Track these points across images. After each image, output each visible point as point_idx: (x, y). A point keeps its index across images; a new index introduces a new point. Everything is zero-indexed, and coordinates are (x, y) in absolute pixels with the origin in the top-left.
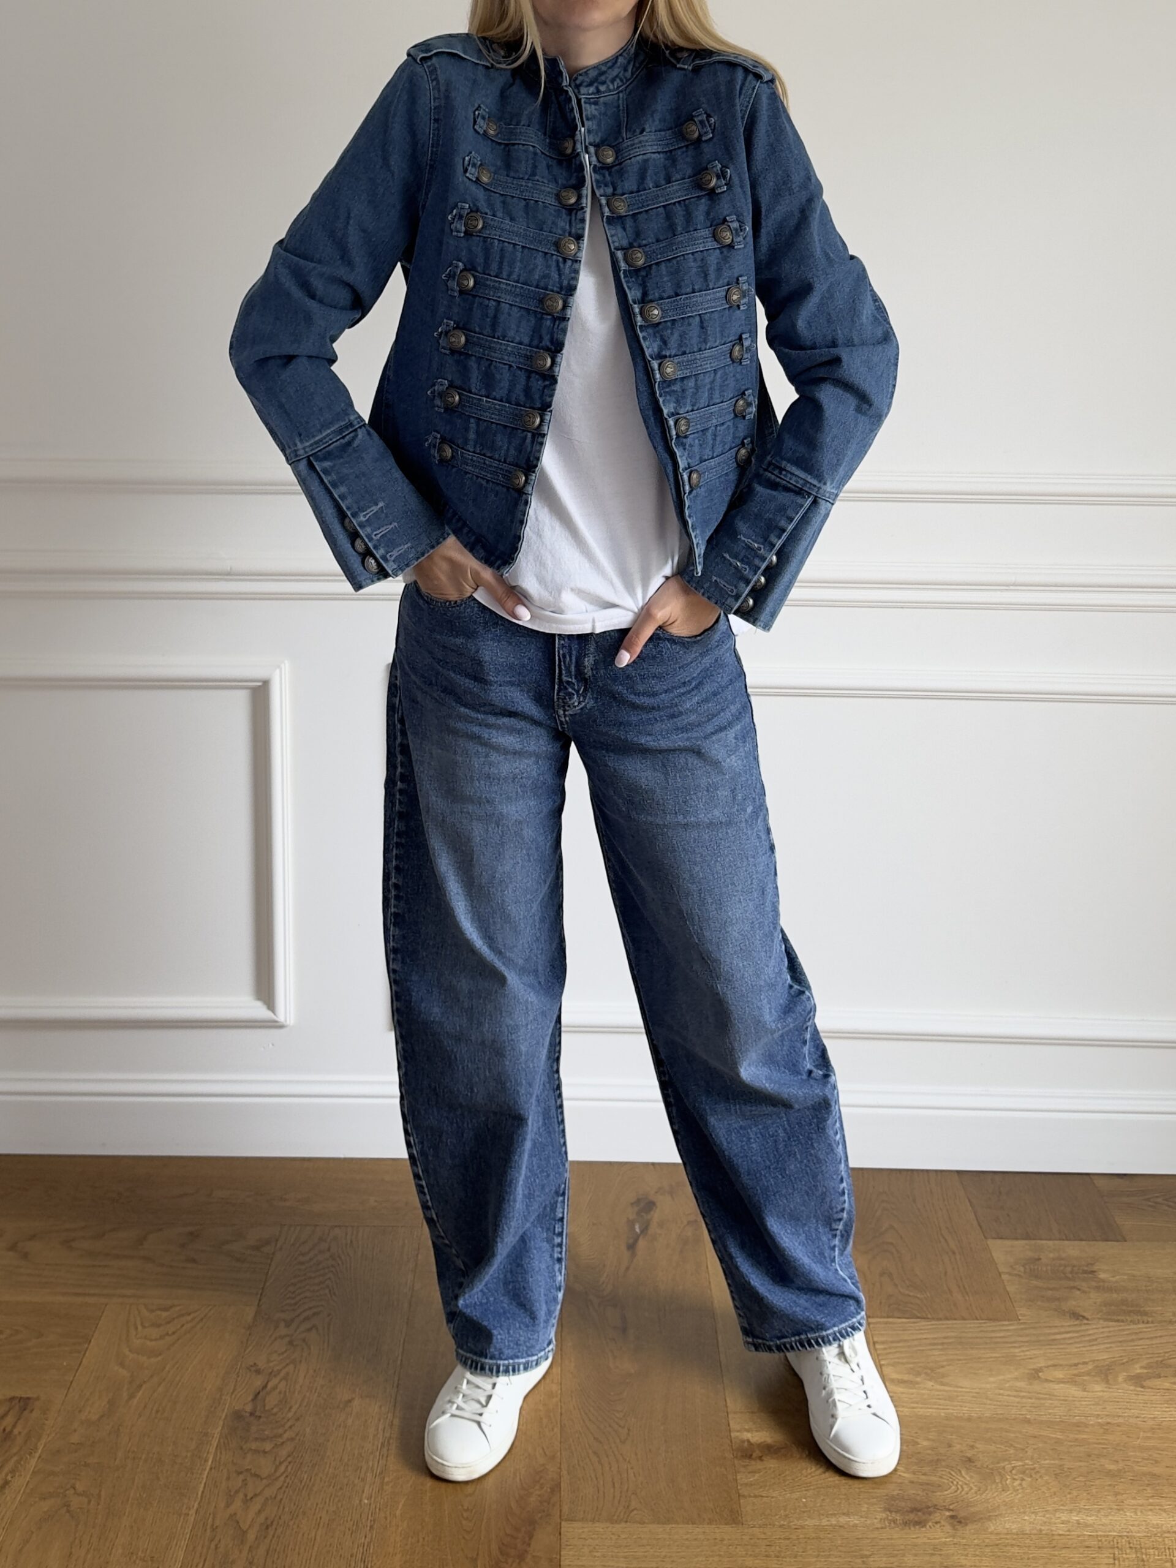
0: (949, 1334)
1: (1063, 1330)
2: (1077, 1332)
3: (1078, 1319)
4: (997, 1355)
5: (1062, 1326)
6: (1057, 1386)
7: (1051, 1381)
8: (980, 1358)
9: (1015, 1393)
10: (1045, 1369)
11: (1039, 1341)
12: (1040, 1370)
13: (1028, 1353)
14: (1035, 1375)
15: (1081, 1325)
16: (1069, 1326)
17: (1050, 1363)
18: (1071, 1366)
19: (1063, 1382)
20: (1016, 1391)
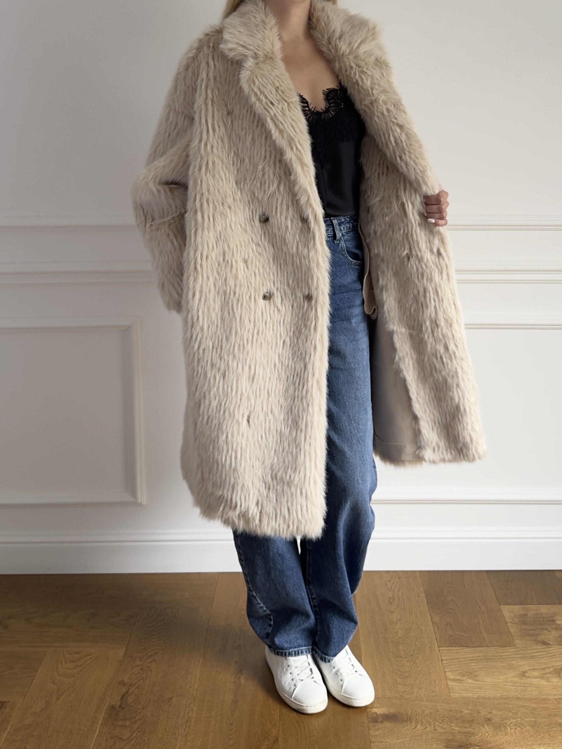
0: (480, 655)
1: (538, 651)
2: (545, 651)
3: (545, 645)
4: (504, 665)
5: (538, 649)
6: (534, 680)
7: (531, 677)
8: (496, 666)
9: (512, 684)
10: (528, 671)
11: (525, 657)
12: (525, 672)
13: (519, 663)
14: (523, 674)
15: (547, 648)
16: (541, 649)
17: (531, 668)
18: (542, 669)
19: (537, 678)
20: (513, 683)
